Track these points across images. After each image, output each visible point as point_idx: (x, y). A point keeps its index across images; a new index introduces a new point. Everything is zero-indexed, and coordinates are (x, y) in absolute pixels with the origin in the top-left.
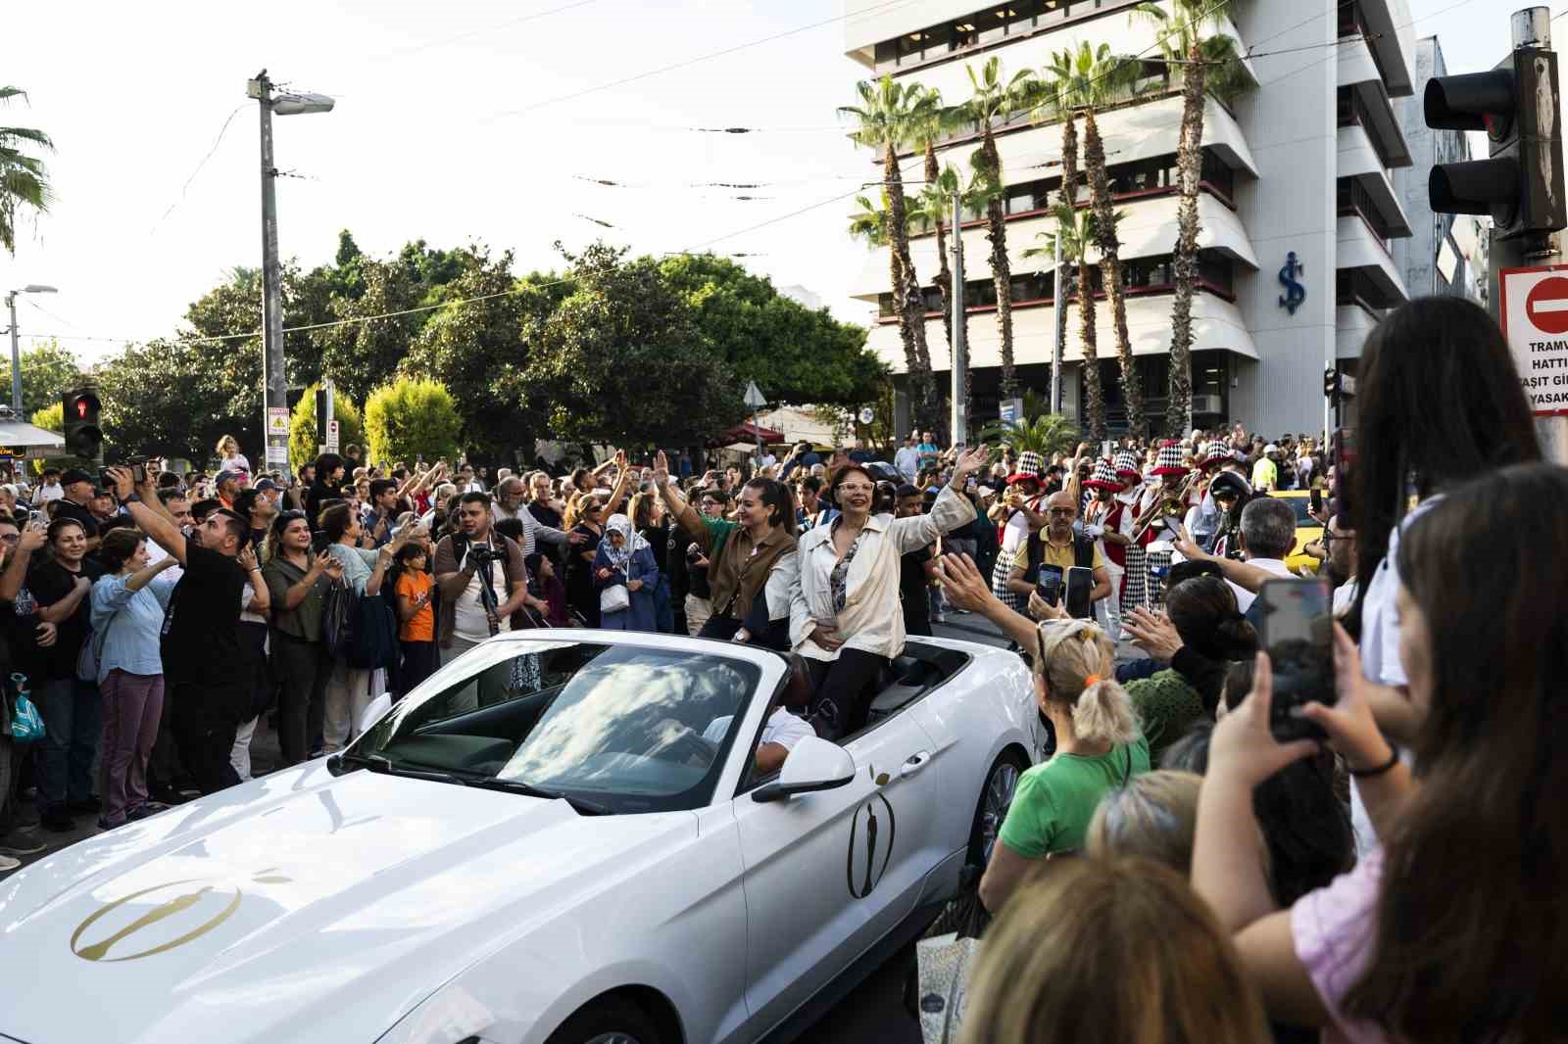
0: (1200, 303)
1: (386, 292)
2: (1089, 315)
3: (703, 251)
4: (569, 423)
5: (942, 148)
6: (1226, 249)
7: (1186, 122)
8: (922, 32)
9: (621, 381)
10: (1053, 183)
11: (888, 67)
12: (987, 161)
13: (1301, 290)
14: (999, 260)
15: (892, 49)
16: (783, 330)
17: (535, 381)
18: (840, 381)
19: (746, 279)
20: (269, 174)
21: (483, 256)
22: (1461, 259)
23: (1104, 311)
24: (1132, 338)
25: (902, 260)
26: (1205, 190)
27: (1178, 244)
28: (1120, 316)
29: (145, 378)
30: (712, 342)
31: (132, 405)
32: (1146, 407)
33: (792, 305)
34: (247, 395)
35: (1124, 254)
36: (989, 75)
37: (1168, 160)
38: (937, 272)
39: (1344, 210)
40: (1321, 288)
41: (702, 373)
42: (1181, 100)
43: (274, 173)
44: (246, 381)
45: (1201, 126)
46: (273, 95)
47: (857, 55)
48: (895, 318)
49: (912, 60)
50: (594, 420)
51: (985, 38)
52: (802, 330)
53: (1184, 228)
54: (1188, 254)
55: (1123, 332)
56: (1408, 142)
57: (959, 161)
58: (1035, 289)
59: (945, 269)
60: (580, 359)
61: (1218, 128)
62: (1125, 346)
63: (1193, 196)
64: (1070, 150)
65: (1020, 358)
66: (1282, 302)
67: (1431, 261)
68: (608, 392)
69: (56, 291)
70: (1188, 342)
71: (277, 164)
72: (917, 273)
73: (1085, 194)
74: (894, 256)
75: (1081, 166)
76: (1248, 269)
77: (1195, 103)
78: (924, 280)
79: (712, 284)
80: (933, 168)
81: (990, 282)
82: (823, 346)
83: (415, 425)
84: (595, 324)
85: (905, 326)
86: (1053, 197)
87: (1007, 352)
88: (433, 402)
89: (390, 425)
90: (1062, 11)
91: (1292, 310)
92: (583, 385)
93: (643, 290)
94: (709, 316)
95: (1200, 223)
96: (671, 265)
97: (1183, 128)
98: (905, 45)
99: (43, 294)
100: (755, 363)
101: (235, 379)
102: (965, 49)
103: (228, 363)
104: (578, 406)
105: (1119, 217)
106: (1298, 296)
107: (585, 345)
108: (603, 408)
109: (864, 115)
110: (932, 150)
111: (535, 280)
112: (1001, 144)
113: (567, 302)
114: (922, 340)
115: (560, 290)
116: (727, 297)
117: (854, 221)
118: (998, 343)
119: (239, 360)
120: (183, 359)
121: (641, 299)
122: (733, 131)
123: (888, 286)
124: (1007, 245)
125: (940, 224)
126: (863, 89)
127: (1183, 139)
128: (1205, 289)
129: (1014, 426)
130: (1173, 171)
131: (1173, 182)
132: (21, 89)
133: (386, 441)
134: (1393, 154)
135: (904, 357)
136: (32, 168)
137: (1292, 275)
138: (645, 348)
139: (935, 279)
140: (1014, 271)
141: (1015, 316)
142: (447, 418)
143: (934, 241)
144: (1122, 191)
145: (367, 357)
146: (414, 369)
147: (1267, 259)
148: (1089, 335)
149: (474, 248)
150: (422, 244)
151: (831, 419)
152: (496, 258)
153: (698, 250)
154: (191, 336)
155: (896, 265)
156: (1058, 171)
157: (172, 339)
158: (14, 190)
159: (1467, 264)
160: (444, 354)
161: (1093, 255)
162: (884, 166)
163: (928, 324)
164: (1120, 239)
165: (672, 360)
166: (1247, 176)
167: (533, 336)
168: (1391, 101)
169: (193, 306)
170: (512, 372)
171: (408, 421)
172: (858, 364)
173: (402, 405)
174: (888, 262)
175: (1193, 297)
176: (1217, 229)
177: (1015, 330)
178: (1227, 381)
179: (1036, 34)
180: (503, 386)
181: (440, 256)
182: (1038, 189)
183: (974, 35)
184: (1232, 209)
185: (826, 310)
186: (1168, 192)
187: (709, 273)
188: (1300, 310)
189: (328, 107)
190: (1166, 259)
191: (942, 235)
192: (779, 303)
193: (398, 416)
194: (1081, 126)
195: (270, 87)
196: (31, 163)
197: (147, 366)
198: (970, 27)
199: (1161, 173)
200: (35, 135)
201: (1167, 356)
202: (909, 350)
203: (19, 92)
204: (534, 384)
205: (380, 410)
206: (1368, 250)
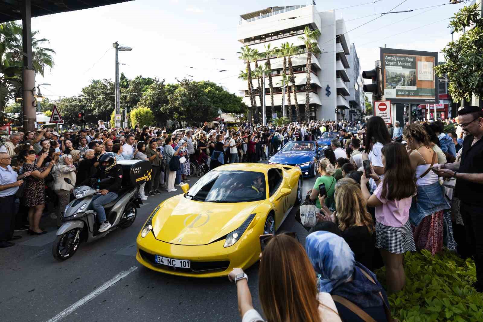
0: (311, 94)
1: (134, 87)
2: (289, 96)
3: (207, 80)
4: (179, 117)
5: (258, 61)
6: (316, 84)
7: (308, 59)
8: (254, 37)
9: (191, 108)
10: (282, 69)
11: (247, 44)
12: (268, 64)
13: (330, 92)
14: (271, 84)
15: (248, 40)
16: (225, 98)
17: (171, 108)
18: (238, 109)
19: (217, 87)
20: (117, 64)
21: (158, 80)
22: (359, 86)
23: (292, 95)
24: (298, 101)
25: (250, 83)
26: (311, 72)
27: (307, 82)
28: (295, 96)
29: (71, 106)
30: (210, 100)
31: (67, 112)
32: (301, 115)
33: (227, 93)
34: (98, 110)
35: (296, 84)
36: (269, 47)
37: (304, 66)
38: (258, 86)
39: (338, 77)
40: (334, 92)
41: (209, 107)
42: (307, 54)
43: (118, 64)
44: (97, 106)
45: (311, 60)
46: (119, 47)
47: (240, 41)
48: (249, 95)
49: (252, 42)
50: (184, 116)
51: (267, 39)
52: (229, 98)
53: (308, 79)
54: (309, 85)
55: (296, 100)
56: (349, 63)
57: (262, 64)
58: (278, 90)
59: (259, 86)
60: (182, 103)
61: (314, 60)
62: (297, 103)
63: (309, 73)
64: (285, 63)
65: (275, 104)
66: (326, 94)
67: (353, 86)
68: (188, 110)
69: (50, 85)
70: (309, 102)
71: (119, 62)
72: (254, 86)
73: (288, 72)
74: (249, 83)
75: (287, 65)
76: (320, 88)
77: (310, 55)
78: (255, 88)
79: (210, 88)
80: (257, 65)
81: (269, 89)
82: (234, 101)
83: (143, 117)
84: (184, 96)
85: (251, 97)
86: (281, 72)
87: (272, 103)
88: (147, 112)
89: (137, 117)
90: (283, 35)
91: (328, 96)
92: (182, 109)
93: (195, 89)
94: (209, 94)
95: (311, 78)
96: (200, 83)
97: (307, 60)
98: (250, 39)
99: (47, 86)
100: (219, 104)
101: (95, 106)
102: (263, 41)
103: (93, 102)
104: (180, 113)
105: (295, 77)
106: (329, 93)
107: (183, 100)
108: (186, 114)
109: (243, 54)
110: (256, 61)
111: (169, 85)
112: (271, 60)
113: (177, 91)
114: (255, 100)
115: (175, 87)
116: (213, 90)
117: (240, 75)
118: (271, 101)
119: (96, 102)
120: (80, 101)
121: (195, 91)
122: (221, 59)
123: (247, 89)
124: (272, 81)
125: (258, 76)
126: (242, 49)
127: (307, 62)
128: (312, 91)
129: (276, 119)
130: (305, 68)
131: (305, 70)
132: (48, 39)
133: (136, 121)
134: (346, 66)
135: (251, 103)
136: (49, 57)
137: (328, 89)
138: (196, 101)
139: (257, 88)
140: (274, 86)
141: (274, 96)
142: (150, 116)
143: (257, 80)
144: (295, 71)
145: (129, 102)
146: (141, 104)
147: (323, 85)
148: (289, 100)
149: (156, 78)
150: (141, 76)
151: (234, 116)
152: (161, 81)
153: (206, 80)
154: (82, 96)
155: (249, 84)
156: (283, 67)
157: (77, 96)
158: (45, 62)
159: (360, 87)
160: (148, 101)
161: (290, 84)
162: (247, 64)
163: (256, 97)
164: (295, 81)
165: (202, 104)
166: (319, 69)
167: (171, 98)
168: (346, 56)
169: (83, 89)
170: (166, 106)
171: (141, 116)
172: (241, 105)
173: (140, 113)
174: (247, 84)
175: (310, 93)
176: (314, 80)
177: (274, 99)
178: (316, 110)
179: (277, 39)
180: (163, 109)
181: (145, 79)
182: (278, 70)
183: (265, 38)
184: (317, 76)
185: (234, 94)
186: (304, 72)
187: (209, 85)
188: (330, 96)
189: (131, 50)
190: (304, 85)
191: (259, 79)
192: (224, 92)
193: (139, 115)
194: (287, 58)
195: (118, 45)
196: (49, 56)
197: (71, 102)
198: (264, 37)
199: (303, 68)
200: (51, 50)
201: (304, 105)
202: (252, 102)
203: (47, 40)
204: (170, 109)
205: (134, 114)
206: (342, 85)
